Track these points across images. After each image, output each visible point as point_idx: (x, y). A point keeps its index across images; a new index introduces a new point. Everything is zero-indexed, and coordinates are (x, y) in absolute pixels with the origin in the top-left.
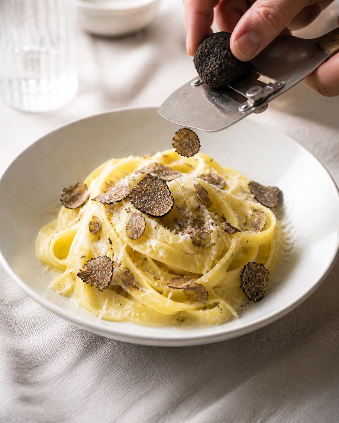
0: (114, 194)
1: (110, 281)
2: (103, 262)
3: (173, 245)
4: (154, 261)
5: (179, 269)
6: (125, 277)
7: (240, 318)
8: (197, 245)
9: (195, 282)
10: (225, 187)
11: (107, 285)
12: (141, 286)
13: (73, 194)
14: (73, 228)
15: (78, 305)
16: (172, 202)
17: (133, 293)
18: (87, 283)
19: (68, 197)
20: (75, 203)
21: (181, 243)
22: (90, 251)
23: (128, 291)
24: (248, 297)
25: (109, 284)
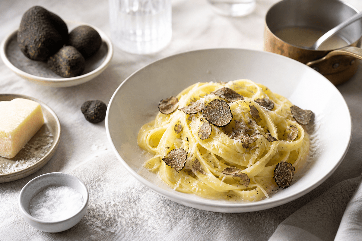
0: (193, 108)
1: (184, 166)
2: (181, 153)
3: (229, 146)
4: (216, 155)
5: (231, 162)
6: (194, 164)
7: (270, 198)
8: (245, 147)
9: (241, 171)
10: (273, 108)
11: (182, 168)
12: (205, 171)
13: (168, 104)
14: (164, 127)
15: (161, 180)
16: (231, 117)
17: (199, 176)
18: (168, 166)
19: (163, 106)
20: (168, 110)
21: (234, 145)
22: (173, 145)
23: (196, 174)
24: (278, 185)
25: (183, 168)
